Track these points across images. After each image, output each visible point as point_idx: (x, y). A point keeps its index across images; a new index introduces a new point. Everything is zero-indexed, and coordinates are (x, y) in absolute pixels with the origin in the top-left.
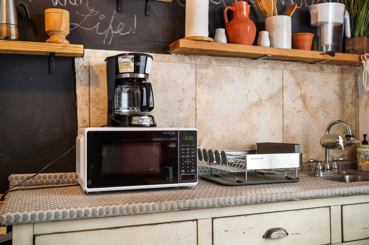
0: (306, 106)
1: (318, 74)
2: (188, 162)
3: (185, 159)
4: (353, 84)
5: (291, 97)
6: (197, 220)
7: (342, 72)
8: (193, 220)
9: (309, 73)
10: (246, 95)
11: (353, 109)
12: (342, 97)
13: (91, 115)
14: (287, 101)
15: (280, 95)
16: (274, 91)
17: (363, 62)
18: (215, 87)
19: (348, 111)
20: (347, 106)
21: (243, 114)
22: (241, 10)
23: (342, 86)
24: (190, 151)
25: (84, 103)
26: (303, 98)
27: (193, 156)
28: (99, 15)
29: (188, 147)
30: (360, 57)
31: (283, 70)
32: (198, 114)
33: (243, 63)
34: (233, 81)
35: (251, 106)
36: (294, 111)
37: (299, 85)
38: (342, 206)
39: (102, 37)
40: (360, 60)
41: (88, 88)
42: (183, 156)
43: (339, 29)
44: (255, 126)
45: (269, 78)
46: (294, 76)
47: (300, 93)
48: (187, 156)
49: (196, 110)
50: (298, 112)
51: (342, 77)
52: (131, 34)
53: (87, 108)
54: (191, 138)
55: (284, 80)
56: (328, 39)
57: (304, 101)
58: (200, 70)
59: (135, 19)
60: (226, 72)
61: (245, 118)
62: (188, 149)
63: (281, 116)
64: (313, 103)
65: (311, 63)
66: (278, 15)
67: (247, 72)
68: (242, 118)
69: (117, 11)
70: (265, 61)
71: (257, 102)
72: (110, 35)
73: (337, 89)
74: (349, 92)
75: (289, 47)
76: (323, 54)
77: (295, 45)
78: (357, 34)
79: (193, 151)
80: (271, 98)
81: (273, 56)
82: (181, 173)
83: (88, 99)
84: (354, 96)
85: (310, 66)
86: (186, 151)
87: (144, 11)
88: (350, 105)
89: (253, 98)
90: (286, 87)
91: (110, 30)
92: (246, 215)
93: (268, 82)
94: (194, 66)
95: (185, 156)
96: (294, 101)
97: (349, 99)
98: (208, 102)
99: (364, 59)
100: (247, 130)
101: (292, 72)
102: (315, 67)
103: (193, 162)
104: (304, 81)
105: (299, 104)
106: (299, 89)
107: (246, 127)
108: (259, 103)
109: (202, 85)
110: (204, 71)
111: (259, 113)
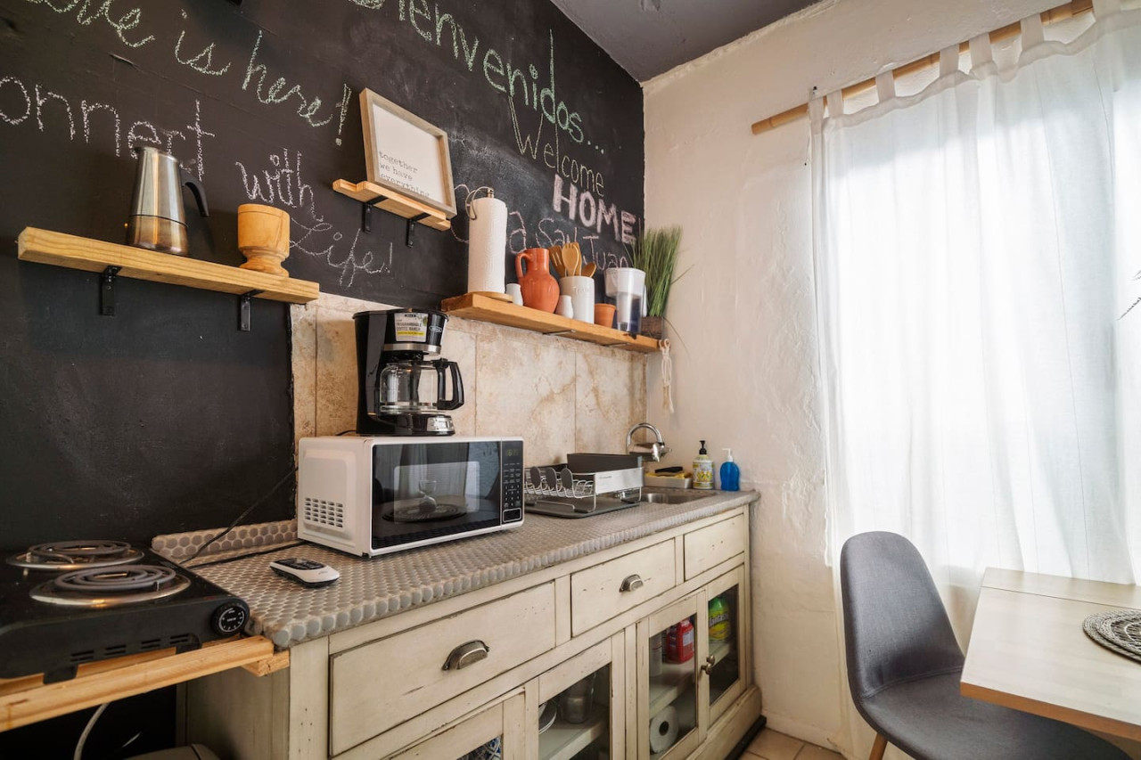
0: (598, 404)
1: (611, 360)
4: (641, 376)
5: (584, 390)
7: (632, 359)
9: (602, 358)
10: (536, 386)
11: (641, 409)
12: (632, 393)
13: (319, 412)
14: (580, 396)
15: (572, 386)
16: (568, 380)
17: (662, 349)
18: (500, 371)
19: (637, 410)
20: (636, 403)
21: (533, 412)
22: (540, 260)
23: (631, 377)
25: (307, 390)
26: (595, 390)
28: (333, 232)
30: (658, 343)
31: (575, 352)
32: (479, 413)
33: (533, 337)
34: (521, 364)
35: (542, 401)
36: (587, 409)
37: (592, 373)
39: (337, 273)
40: (658, 346)
41: (314, 363)
45: (561, 362)
46: (587, 361)
47: (592, 385)
49: (476, 405)
50: (591, 411)
51: (632, 365)
52: (384, 273)
53: (312, 398)
55: (577, 366)
57: (597, 396)
58: (481, 344)
59: (391, 250)
60: (514, 350)
61: (534, 419)
63: (573, 415)
64: (606, 399)
65: (604, 345)
66: (582, 275)
67: (538, 351)
68: (531, 419)
69: (364, 229)
70: (558, 337)
71: (548, 396)
72: (350, 271)
73: (627, 381)
74: (638, 386)
75: (592, 321)
76: (626, 335)
77: (598, 319)
78: (652, 313)
80: (563, 390)
83: (313, 382)
84: (642, 391)
85: (603, 348)
87: (404, 238)
88: (638, 402)
89: (544, 390)
90: (579, 376)
91: (350, 261)
93: (561, 368)
94: (474, 337)
96: (586, 396)
97: (637, 396)
98: (491, 394)
99: (663, 345)
100: (537, 437)
101: (585, 356)
102: (607, 350)
104: (597, 369)
105: (591, 400)
106: (592, 380)
108: (549, 398)
109: (484, 368)
110: (486, 346)
111: (551, 412)
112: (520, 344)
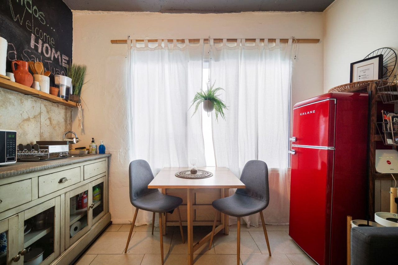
0: (51, 124)
1: (57, 108)
2: (11, 150)
3: (10, 148)
4: (70, 116)
5: (44, 118)
6: (31, 178)
7: (66, 109)
8: (30, 179)
9: (53, 107)
10: (21, 114)
11: (70, 127)
12: (66, 121)
14: (43, 120)
15: (39, 116)
16: (37, 114)
18: (2, 106)
19: (68, 127)
20: (68, 125)
21: (19, 124)
22: (24, 66)
23: (66, 115)
24: (12, 144)
26: (50, 119)
27: (14, 146)
29: (11, 141)
31: (41, 104)
33: (20, 95)
34: (14, 105)
35: (24, 121)
36: (46, 125)
37: (48, 112)
38: (84, 166)
40: (77, 105)
42: (8, 147)
43: (68, 89)
44: (26, 132)
45: (34, 107)
46: (46, 108)
47: (48, 117)
48: (11, 147)
50: (47, 126)
51: (66, 111)
54: (13, 136)
55: (41, 109)
56: (64, 93)
57: (50, 121)
60: (10, 99)
61: (20, 127)
62: (11, 143)
63: (39, 127)
64: (54, 122)
65: (54, 103)
67: (22, 101)
68: (19, 127)
70: (32, 97)
71: (27, 119)
73: (64, 116)
74: (69, 119)
76: (63, 100)
77: (51, 92)
79: (14, 143)
80: (35, 117)
81: (42, 96)
82: (7, 156)
84: (70, 121)
86: (10, 144)
88: (68, 124)
89: (26, 117)
90: (42, 112)
92: (52, 173)
93: (33, 108)
95: (9, 146)
96: (45, 120)
97: (68, 122)
99: (79, 105)
100: (21, 134)
101: (45, 105)
102: (55, 105)
103: (14, 150)
104: (50, 111)
105: (48, 122)
106: (48, 115)
107: (21, 132)
108: (28, 120)
111: (29, 125)
112: (13, 97)
